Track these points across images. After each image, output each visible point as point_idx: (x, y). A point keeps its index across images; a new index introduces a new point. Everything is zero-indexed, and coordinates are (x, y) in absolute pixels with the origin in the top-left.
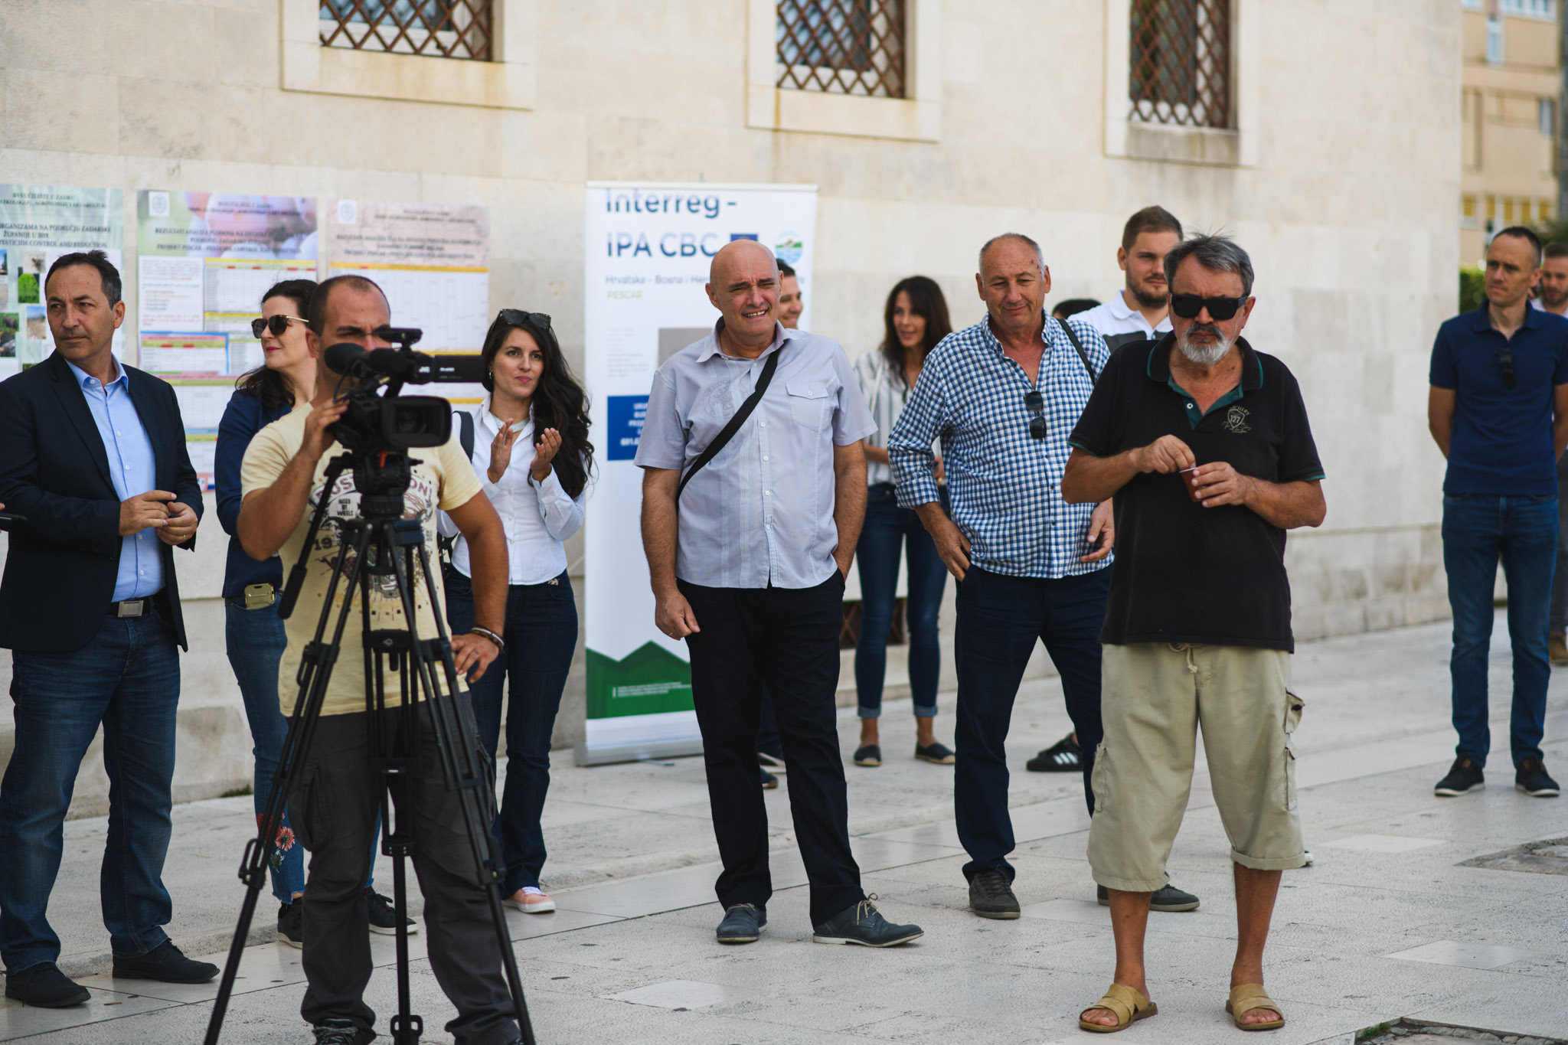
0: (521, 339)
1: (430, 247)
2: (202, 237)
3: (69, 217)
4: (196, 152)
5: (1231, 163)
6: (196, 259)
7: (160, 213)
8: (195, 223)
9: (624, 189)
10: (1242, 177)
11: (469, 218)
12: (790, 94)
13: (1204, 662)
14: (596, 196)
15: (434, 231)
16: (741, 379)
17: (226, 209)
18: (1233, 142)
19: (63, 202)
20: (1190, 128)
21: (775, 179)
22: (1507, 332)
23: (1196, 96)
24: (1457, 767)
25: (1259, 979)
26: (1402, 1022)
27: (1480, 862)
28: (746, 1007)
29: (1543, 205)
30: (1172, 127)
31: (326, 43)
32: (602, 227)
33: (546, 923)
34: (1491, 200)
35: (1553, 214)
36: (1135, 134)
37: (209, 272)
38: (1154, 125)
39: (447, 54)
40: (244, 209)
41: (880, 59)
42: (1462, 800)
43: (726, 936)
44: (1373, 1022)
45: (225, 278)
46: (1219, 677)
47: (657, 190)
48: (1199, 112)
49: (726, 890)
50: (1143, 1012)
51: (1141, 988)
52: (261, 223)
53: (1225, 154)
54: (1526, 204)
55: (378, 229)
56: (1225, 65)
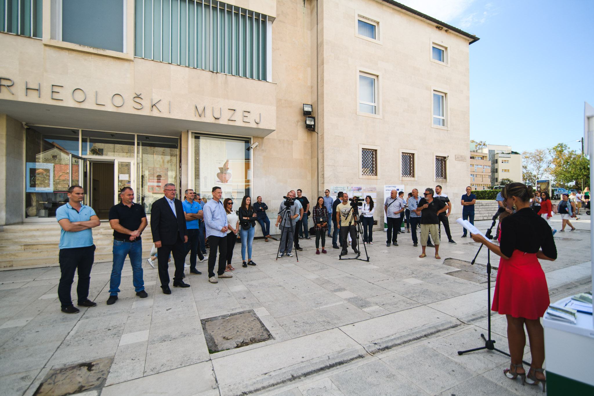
0: (368, 198)
1: (371, 190)
2: (352, 190)
3: (342, 189)
4: (352, 183)
5: (446, 182)
6: (352, 192)
7: (349, 188)
8: (352, 189)
9: (387, 186)
10: (447, 183)
11: (375, 188)
12: (403, 177)
13: (430, 225)
14: (385, 186)
15: (372, 189)
16: (392, 201)
17: (354, 188)
18: (446, 180)
19: (341, 188)
20: (442, 179)
21: (402, 184)
22: (469, 196)
23: (443, 176)
24: (464, 235)
25: (438, 254)
26: (450, 258)
27: (464, 244)
28: (389, 253)
29: (489, 185)
30: (440, 179)
31: (363, 175)
32: (385, 189)
33: (372, 245)
34: (484, 184)
35: (490, 186)
36: (436, 180)
37: (353, 193)
38: (438, 179)
39: (373, 175)
40: (356, 188)
41: (412, 174)
42: (464, 238)
43: (387, 246)
44: (447, 258)
45: (354, 193)
46: (431, 227)
47: (389, 186)
48: (443, 178)
49: (387, 242)
50: (425, 256)
51: (425, 254)
52: (357, 189)
53: (445, 181)
54: (488, 185)
55: (367, 189)
56: (445, 173)
